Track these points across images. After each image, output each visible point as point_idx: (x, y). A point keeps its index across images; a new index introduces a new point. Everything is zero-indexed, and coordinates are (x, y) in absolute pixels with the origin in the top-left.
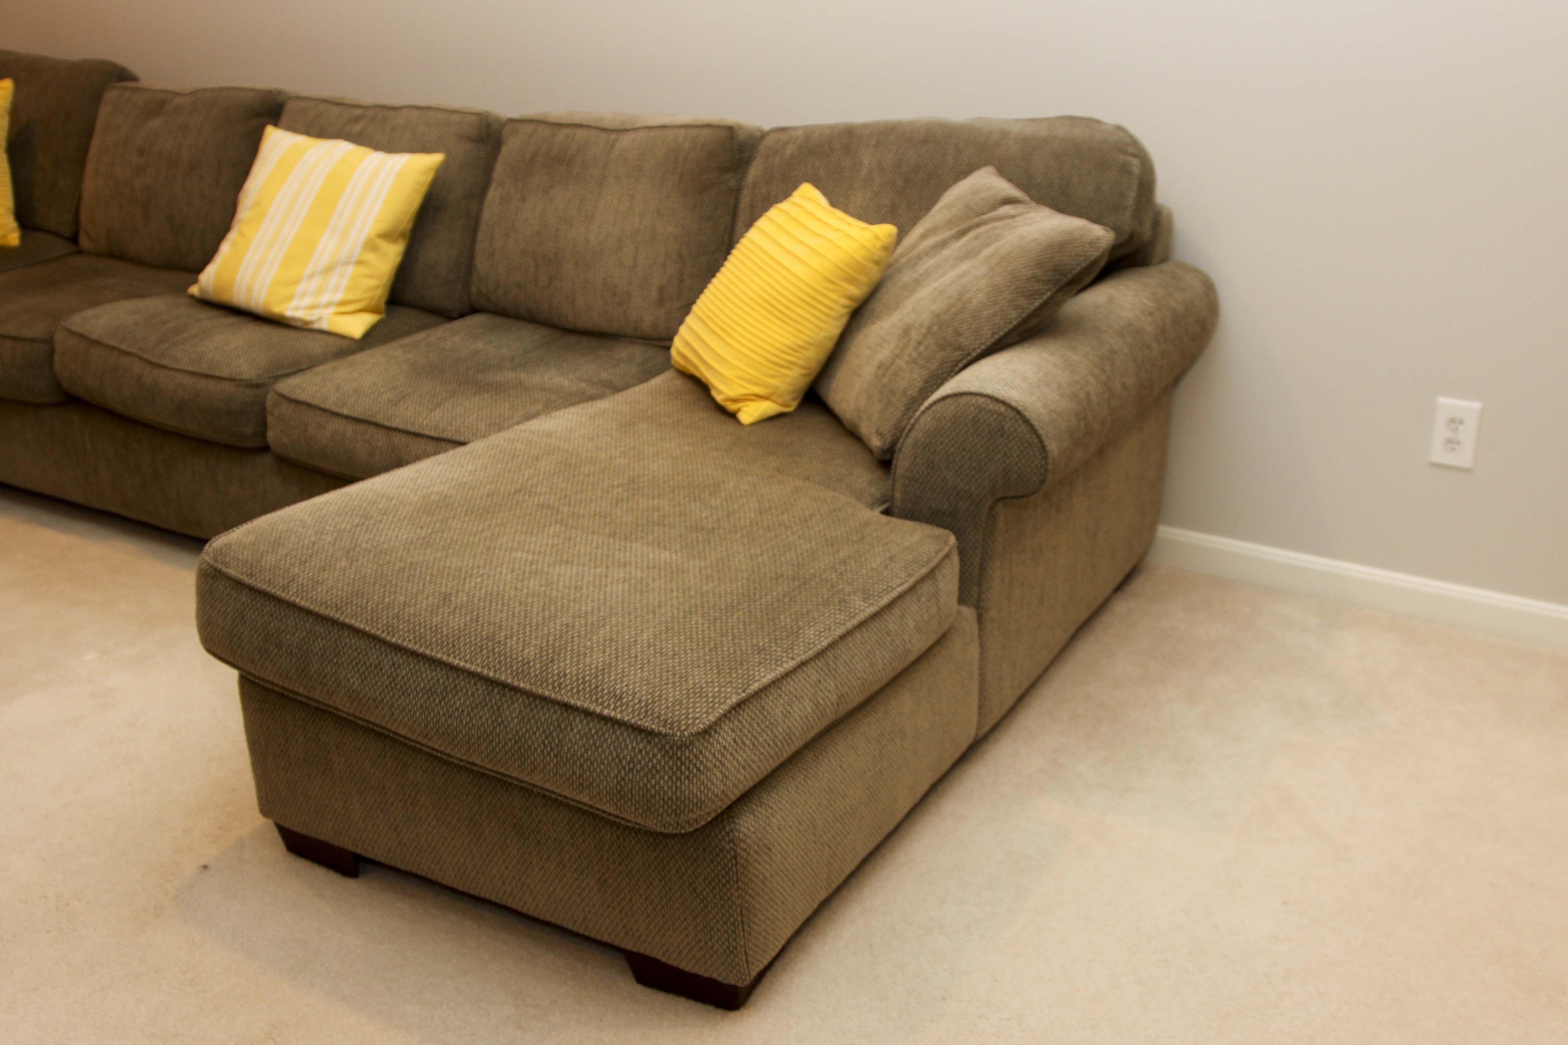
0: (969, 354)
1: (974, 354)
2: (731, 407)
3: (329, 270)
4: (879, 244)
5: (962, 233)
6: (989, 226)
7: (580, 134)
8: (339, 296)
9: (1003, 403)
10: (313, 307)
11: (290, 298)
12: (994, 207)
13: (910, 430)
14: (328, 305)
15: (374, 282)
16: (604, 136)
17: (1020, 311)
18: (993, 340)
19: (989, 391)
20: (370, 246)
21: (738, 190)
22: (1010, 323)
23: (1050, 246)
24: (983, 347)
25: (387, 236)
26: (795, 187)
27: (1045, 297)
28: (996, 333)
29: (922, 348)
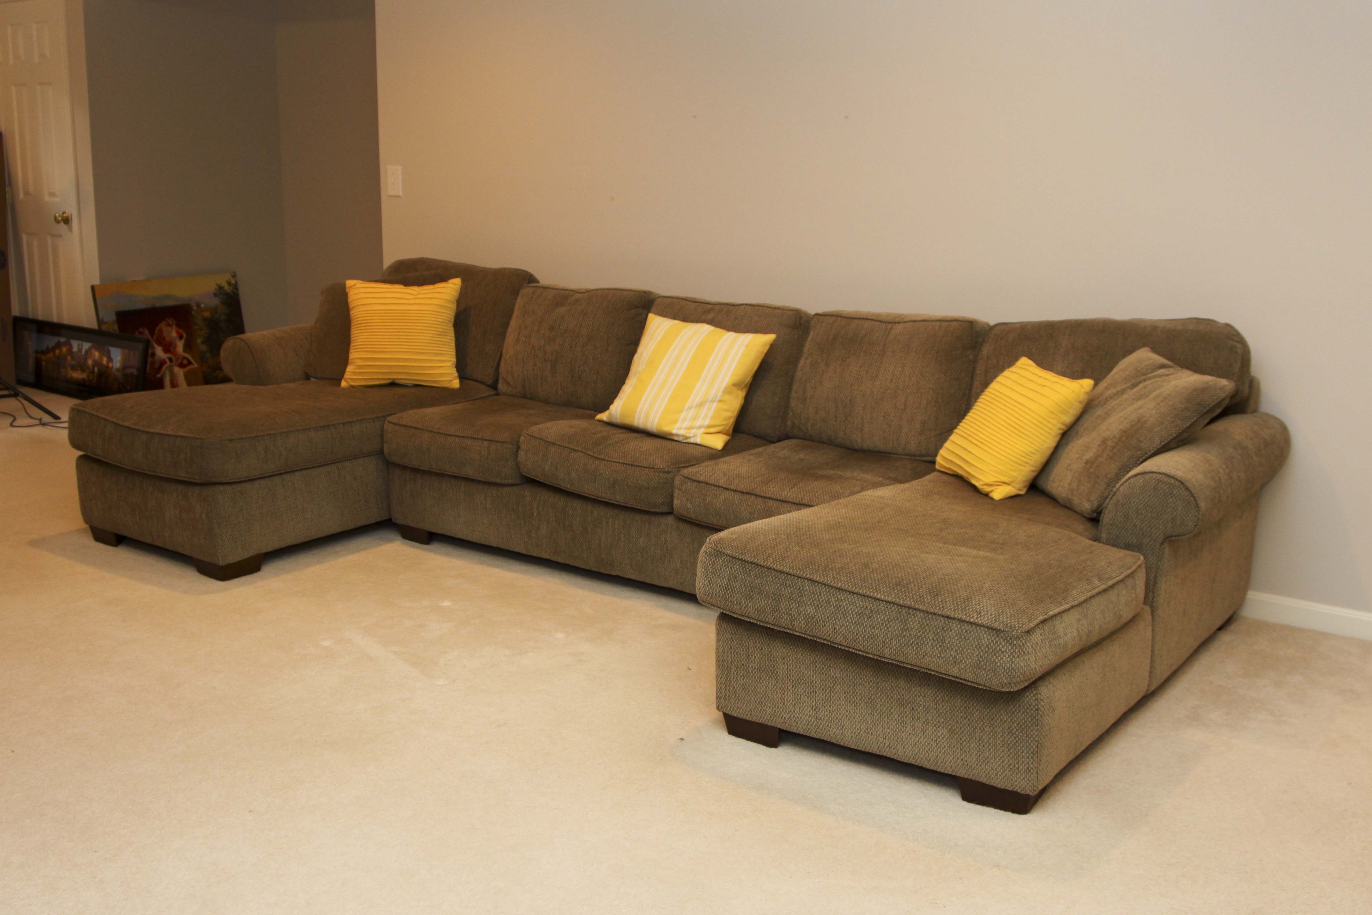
0: (1146, 454)
1: (1150, 454)
2: (987, 489)
3: (701, 405)
4: (1083, 391)
5: (1135, 385)
6: (1153, 381)
7: (867, 324)
8: (707, 422)
9: (1173, 477)
10: (690, 428)
11: (675, 421)
12: (1154, 370)
13: (1113, 495)
14: (700, 427)
15: (729, 414)
16: (884, 326)
17: (1177, 428)
18: (1161, 445)
19: (1164, 471)
20: (727, 391)
21: (975, 361)
22: (1171, 435)
23: (1195, 390)
24: (1155, 449)
25: (736, 385)
26: (1016, 359)
27: (1193, 420)
28: (1164, 441)
29: (1115, 450)
